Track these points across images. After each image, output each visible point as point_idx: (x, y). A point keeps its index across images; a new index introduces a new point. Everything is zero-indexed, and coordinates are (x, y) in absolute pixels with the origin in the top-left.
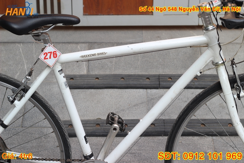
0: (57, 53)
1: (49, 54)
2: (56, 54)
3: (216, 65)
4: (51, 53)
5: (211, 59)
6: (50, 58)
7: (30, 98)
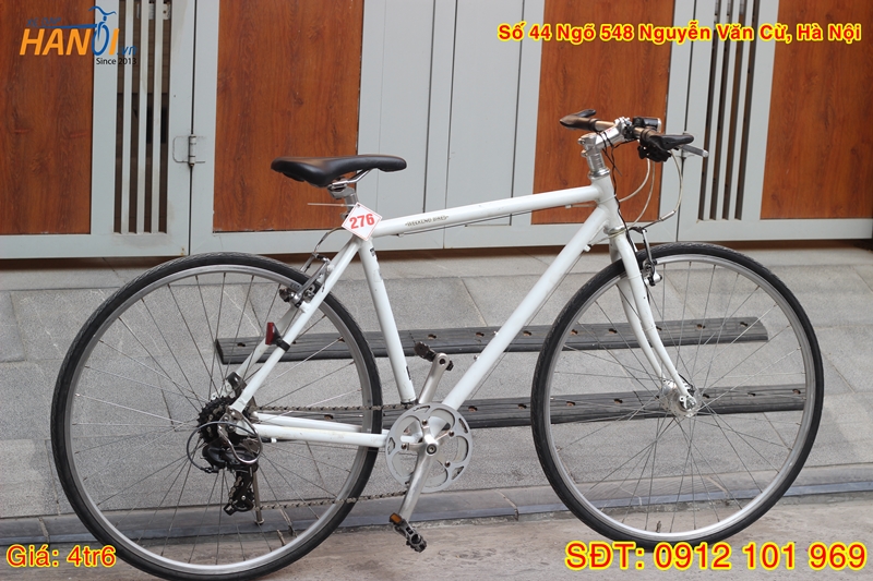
0: (374, 216)
1: (359, 220)
2: (372, 219)
3: (611, 232)
4: (363, 217)
5: (605, 223)
6: (362, 225)
7: (322, 304)
